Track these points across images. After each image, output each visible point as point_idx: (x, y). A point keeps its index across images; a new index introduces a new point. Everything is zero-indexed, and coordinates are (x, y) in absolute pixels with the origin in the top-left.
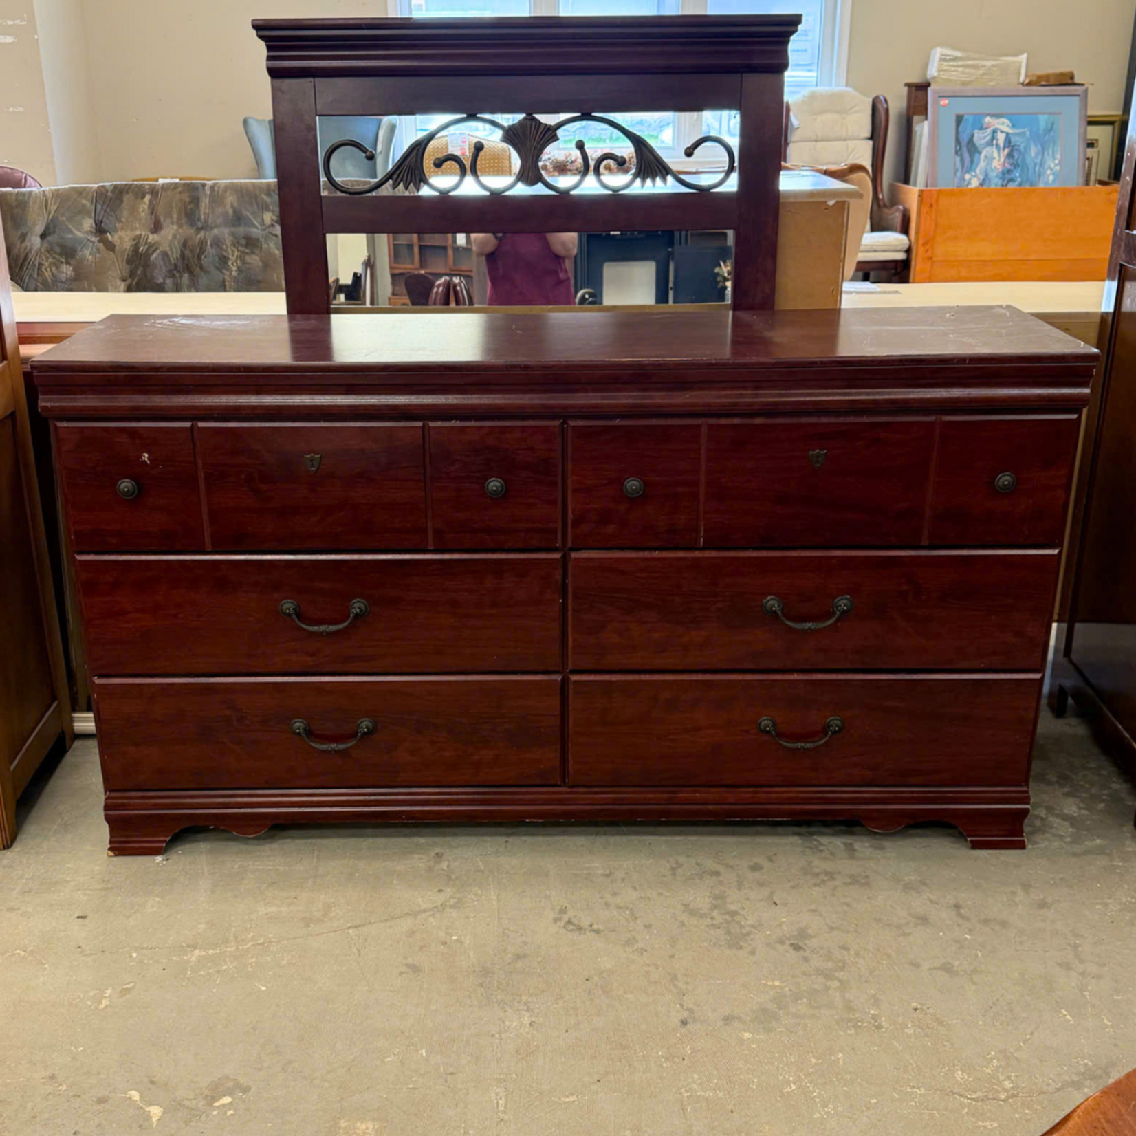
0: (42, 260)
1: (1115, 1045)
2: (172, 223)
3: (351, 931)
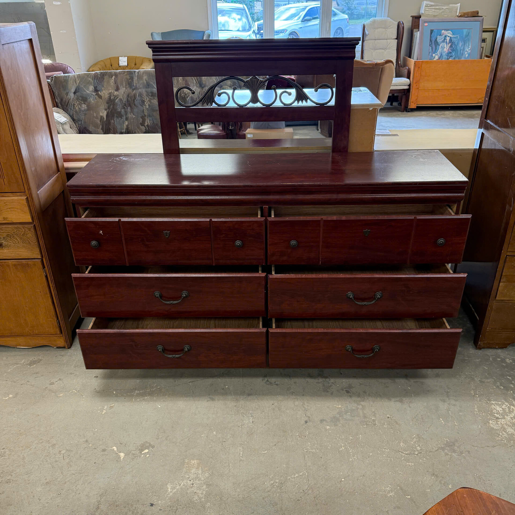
0: (75, 102)
1: (458, 433)
2: (123, 87)
3: (190, 384)
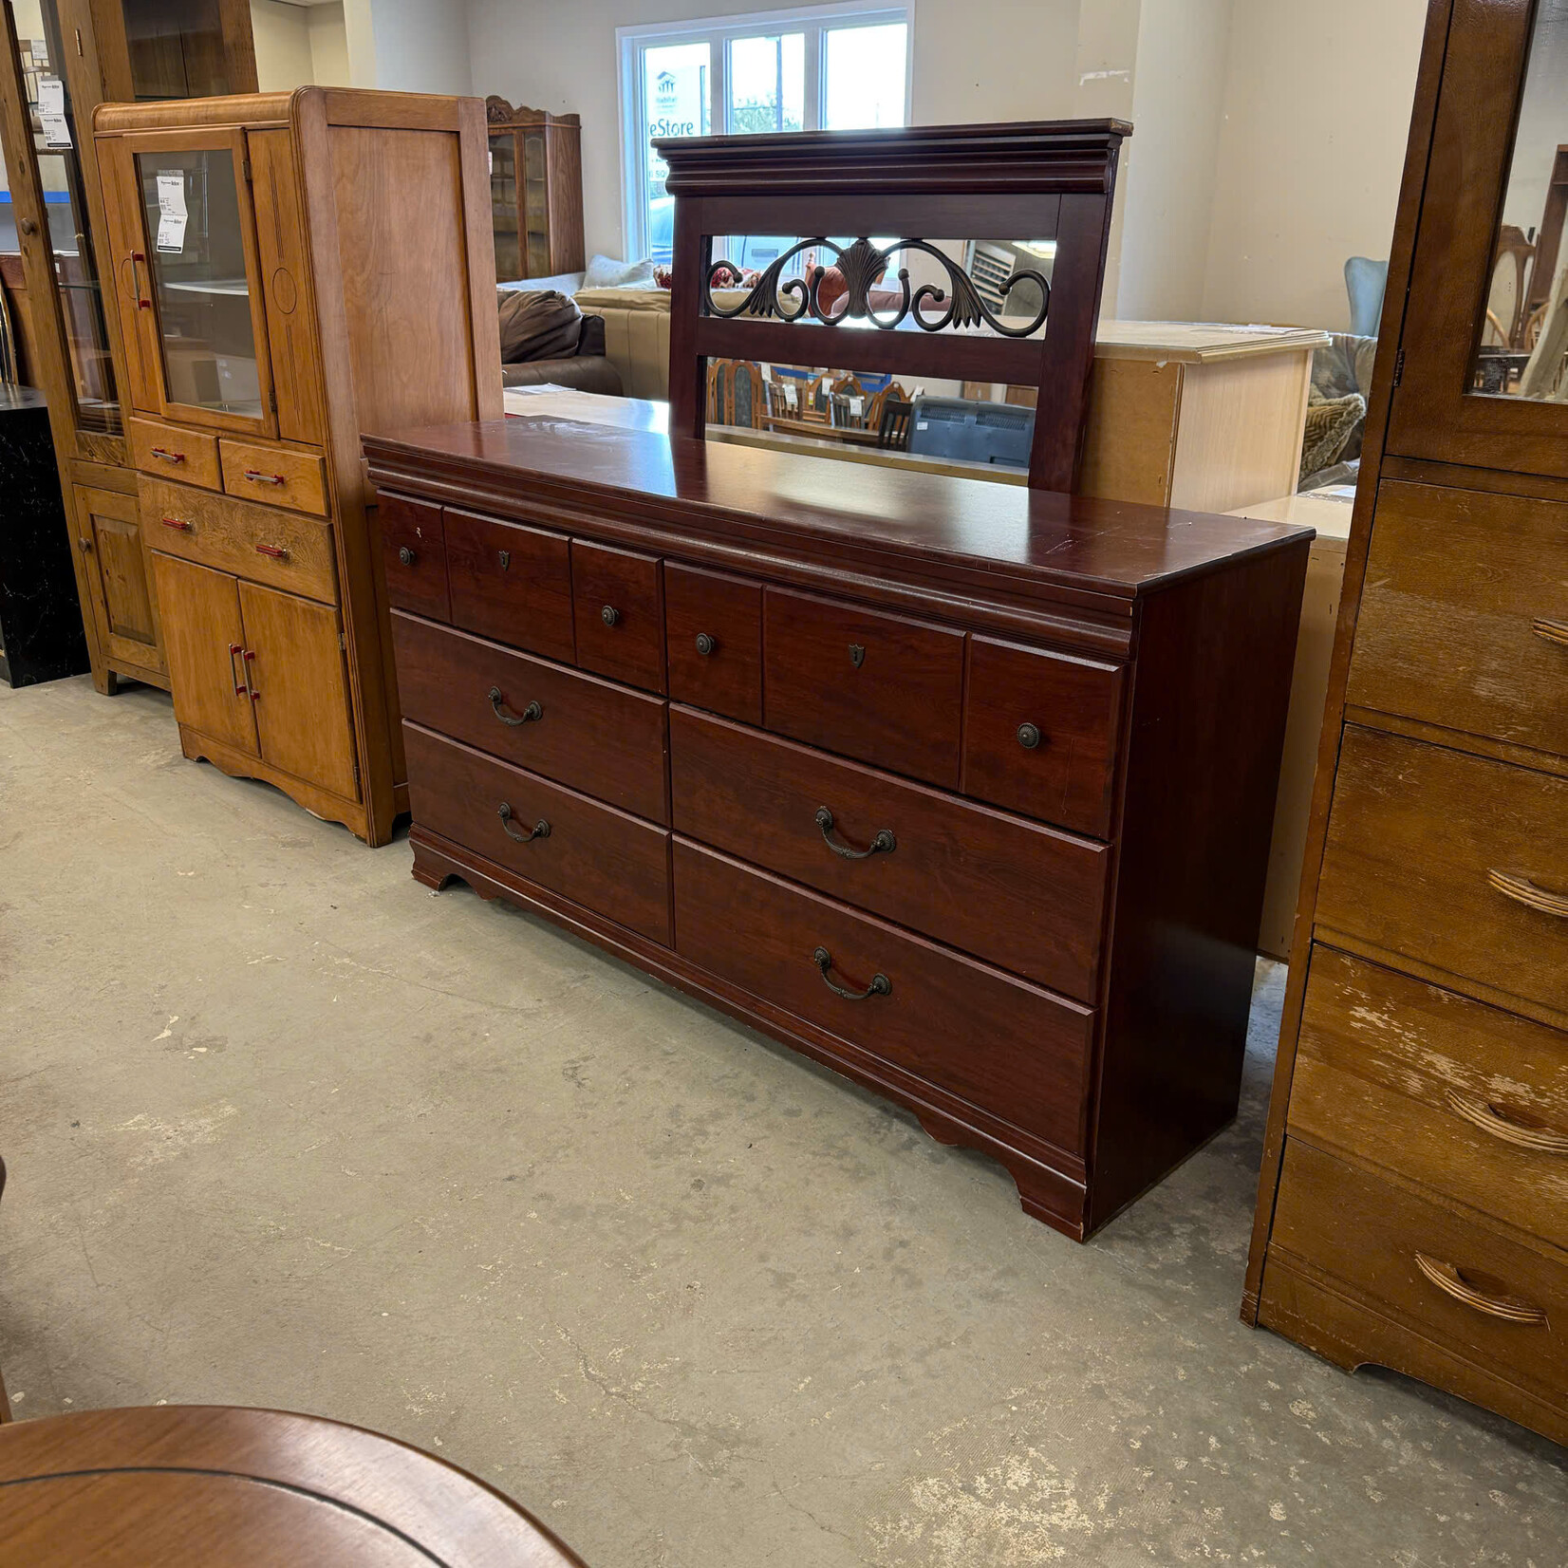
1: (792, 1434)
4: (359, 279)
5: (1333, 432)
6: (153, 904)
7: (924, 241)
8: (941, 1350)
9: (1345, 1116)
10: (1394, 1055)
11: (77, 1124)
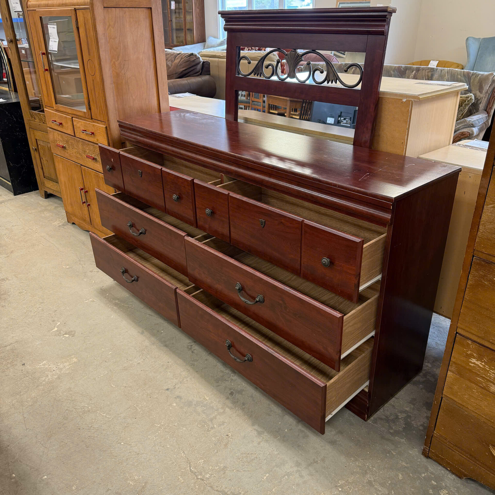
4: (117, 63)
5: (462, 108)
6: (54, 278)
7: (316, 51)
8: (315, 464)
9: (465, 395)
10: (486, 377)
11: (24, 364)
